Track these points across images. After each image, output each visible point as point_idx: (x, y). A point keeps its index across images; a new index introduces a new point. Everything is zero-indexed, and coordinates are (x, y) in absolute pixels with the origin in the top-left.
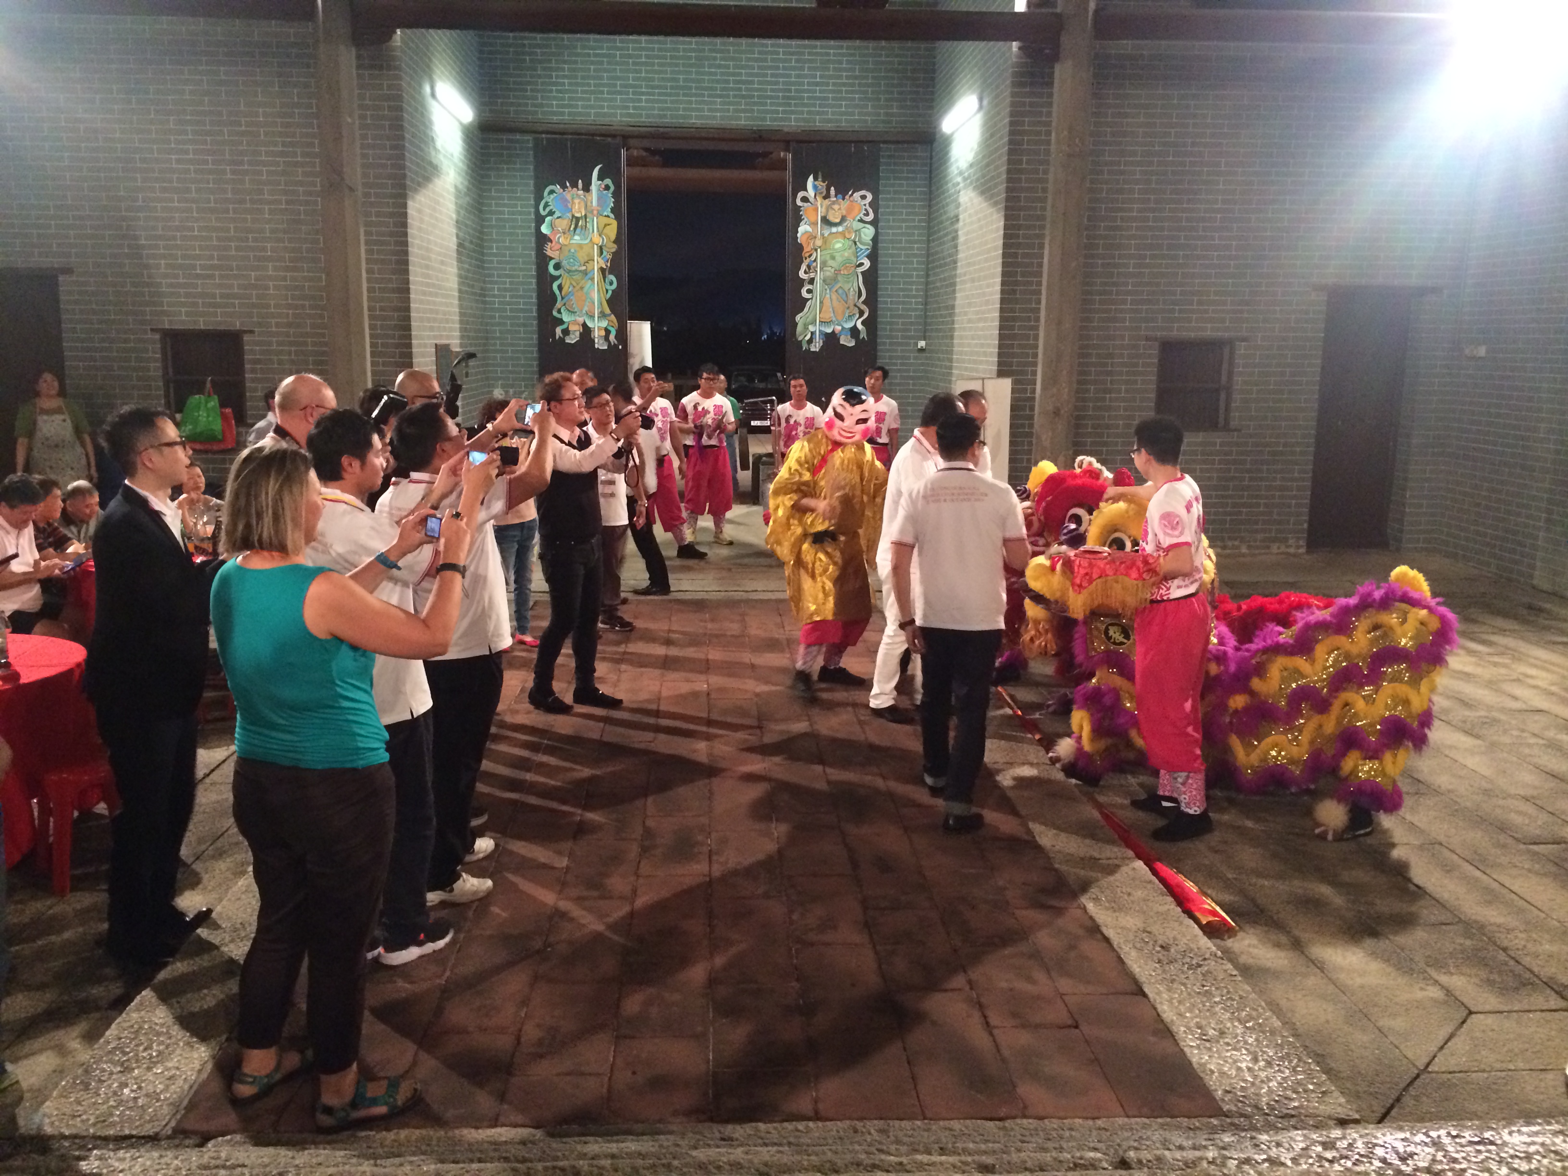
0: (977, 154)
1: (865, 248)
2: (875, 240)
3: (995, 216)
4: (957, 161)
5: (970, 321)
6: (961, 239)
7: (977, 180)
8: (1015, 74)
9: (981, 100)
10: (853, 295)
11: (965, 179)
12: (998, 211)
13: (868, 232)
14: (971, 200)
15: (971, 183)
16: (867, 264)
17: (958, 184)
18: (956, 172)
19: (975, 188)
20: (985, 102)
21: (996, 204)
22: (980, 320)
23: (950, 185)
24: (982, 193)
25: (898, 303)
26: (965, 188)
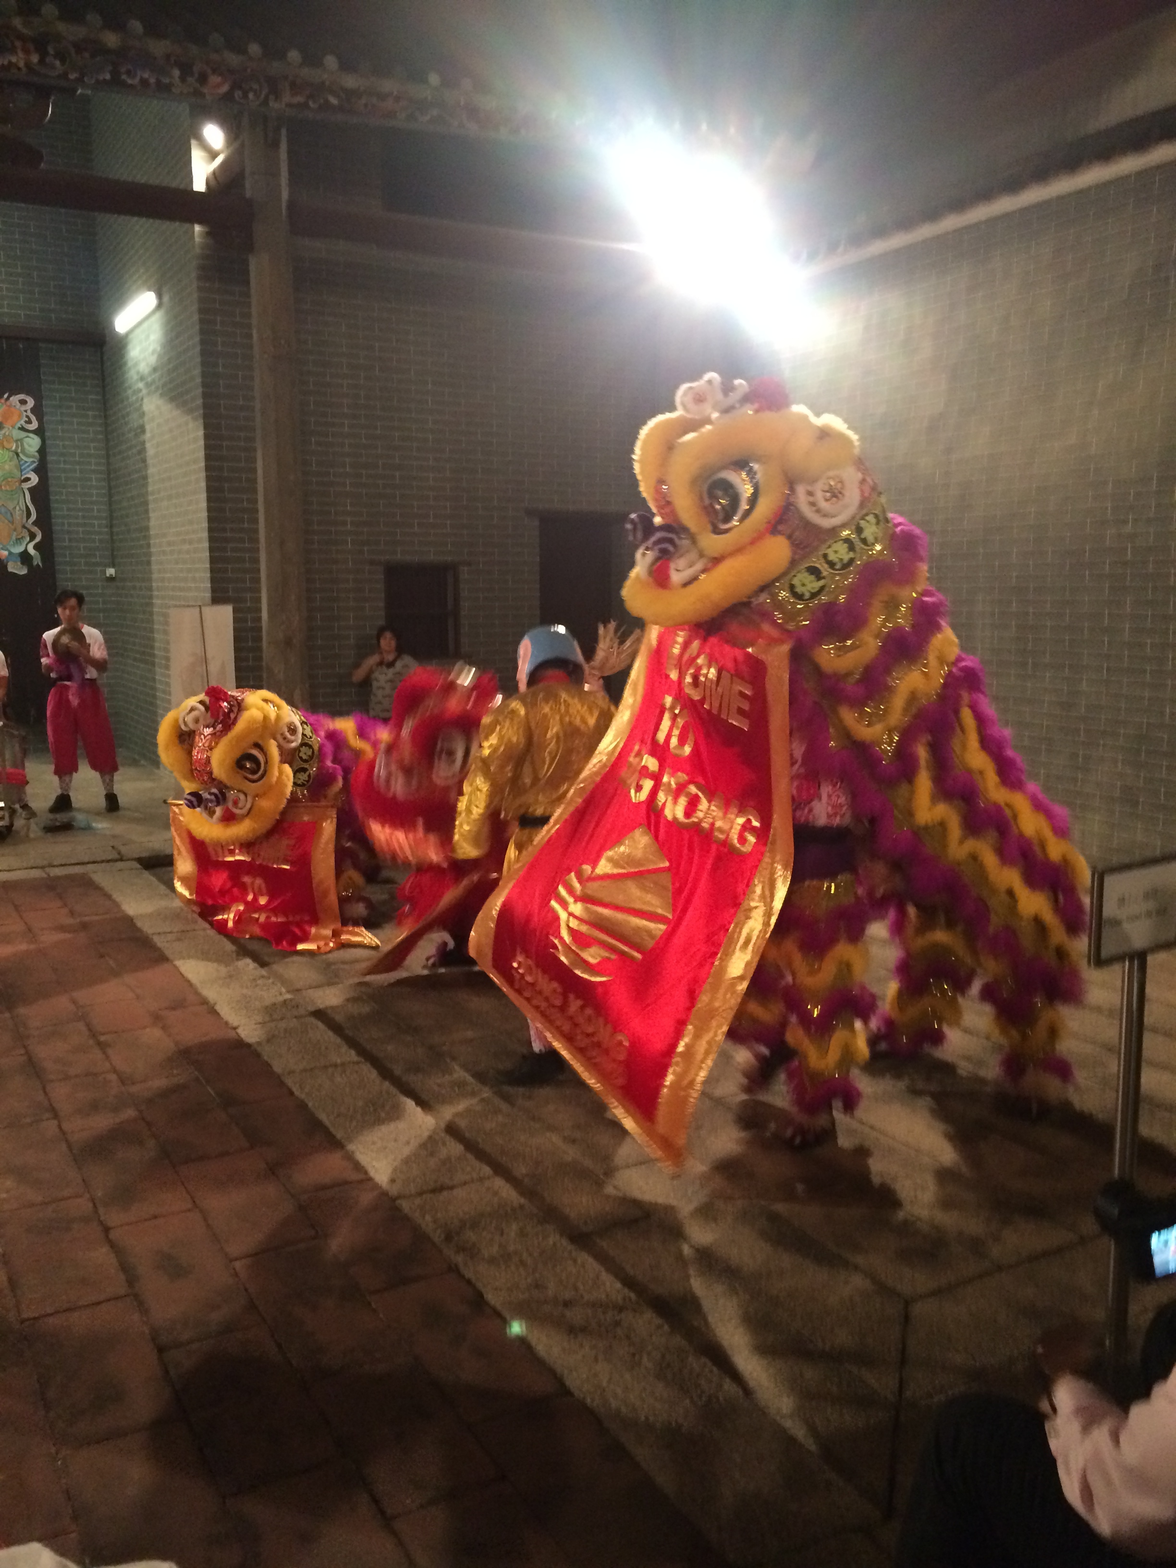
0: (160, 357)
1: (30, 460)
2: (42, 451)
3: (191, 425)
4: (136, 364)
5: (169, 544)
6: (151, 451)
7: (164, 385)
8: (202, 268)
9: (160, 296)
10: (19, 515)
11: (148, 385)
12: (195, 419)
13: (33, 443)
14: (158, 407)
15: (157, 388)
16: (35, 479)
17: (140, 390)
18: (135, 377)
19: (161, 395)
20: (166, 299)
21: (190, 411)
22: (184, 541)
23: (130, 392)
24: (172, 399)
25: (78, 525)
26: (149, 394)
